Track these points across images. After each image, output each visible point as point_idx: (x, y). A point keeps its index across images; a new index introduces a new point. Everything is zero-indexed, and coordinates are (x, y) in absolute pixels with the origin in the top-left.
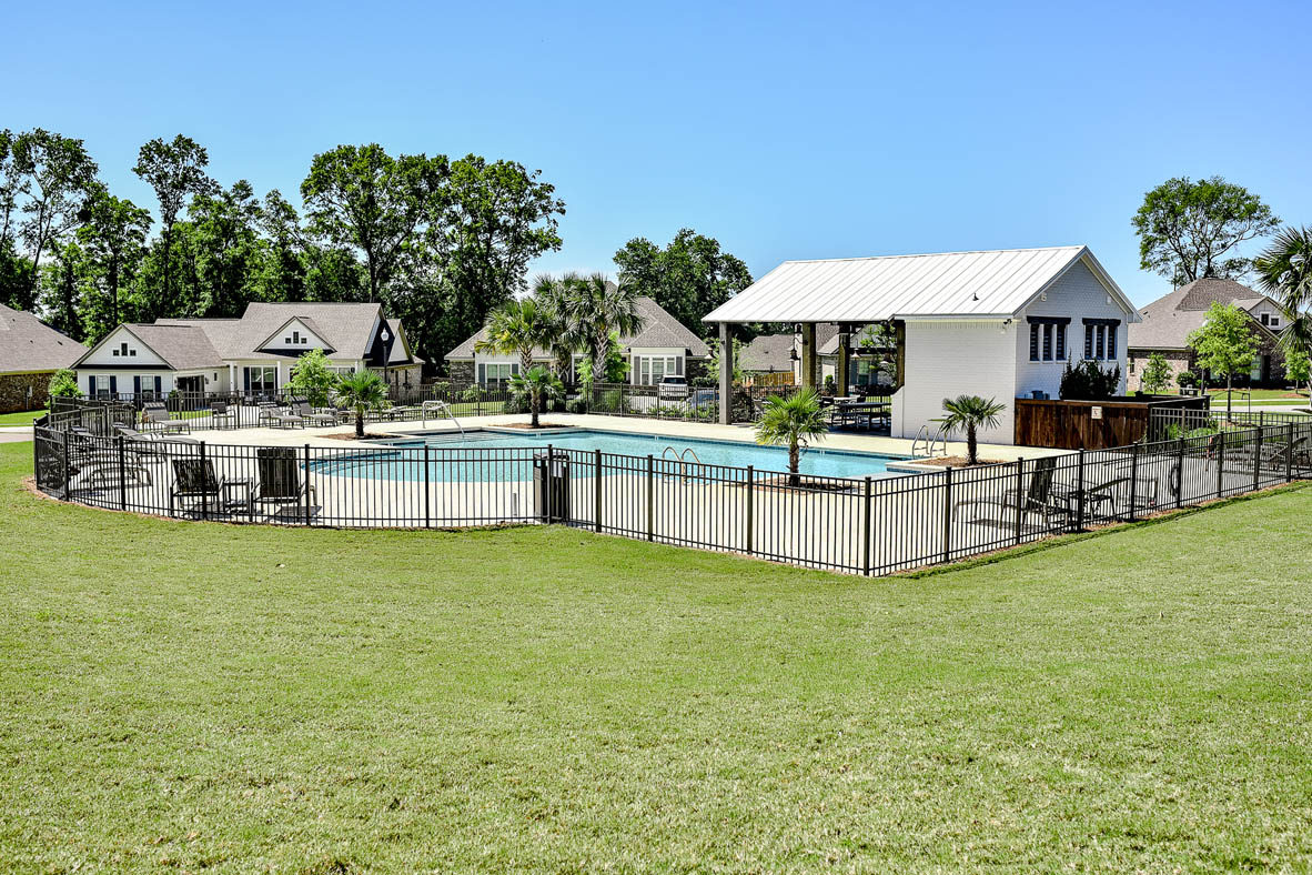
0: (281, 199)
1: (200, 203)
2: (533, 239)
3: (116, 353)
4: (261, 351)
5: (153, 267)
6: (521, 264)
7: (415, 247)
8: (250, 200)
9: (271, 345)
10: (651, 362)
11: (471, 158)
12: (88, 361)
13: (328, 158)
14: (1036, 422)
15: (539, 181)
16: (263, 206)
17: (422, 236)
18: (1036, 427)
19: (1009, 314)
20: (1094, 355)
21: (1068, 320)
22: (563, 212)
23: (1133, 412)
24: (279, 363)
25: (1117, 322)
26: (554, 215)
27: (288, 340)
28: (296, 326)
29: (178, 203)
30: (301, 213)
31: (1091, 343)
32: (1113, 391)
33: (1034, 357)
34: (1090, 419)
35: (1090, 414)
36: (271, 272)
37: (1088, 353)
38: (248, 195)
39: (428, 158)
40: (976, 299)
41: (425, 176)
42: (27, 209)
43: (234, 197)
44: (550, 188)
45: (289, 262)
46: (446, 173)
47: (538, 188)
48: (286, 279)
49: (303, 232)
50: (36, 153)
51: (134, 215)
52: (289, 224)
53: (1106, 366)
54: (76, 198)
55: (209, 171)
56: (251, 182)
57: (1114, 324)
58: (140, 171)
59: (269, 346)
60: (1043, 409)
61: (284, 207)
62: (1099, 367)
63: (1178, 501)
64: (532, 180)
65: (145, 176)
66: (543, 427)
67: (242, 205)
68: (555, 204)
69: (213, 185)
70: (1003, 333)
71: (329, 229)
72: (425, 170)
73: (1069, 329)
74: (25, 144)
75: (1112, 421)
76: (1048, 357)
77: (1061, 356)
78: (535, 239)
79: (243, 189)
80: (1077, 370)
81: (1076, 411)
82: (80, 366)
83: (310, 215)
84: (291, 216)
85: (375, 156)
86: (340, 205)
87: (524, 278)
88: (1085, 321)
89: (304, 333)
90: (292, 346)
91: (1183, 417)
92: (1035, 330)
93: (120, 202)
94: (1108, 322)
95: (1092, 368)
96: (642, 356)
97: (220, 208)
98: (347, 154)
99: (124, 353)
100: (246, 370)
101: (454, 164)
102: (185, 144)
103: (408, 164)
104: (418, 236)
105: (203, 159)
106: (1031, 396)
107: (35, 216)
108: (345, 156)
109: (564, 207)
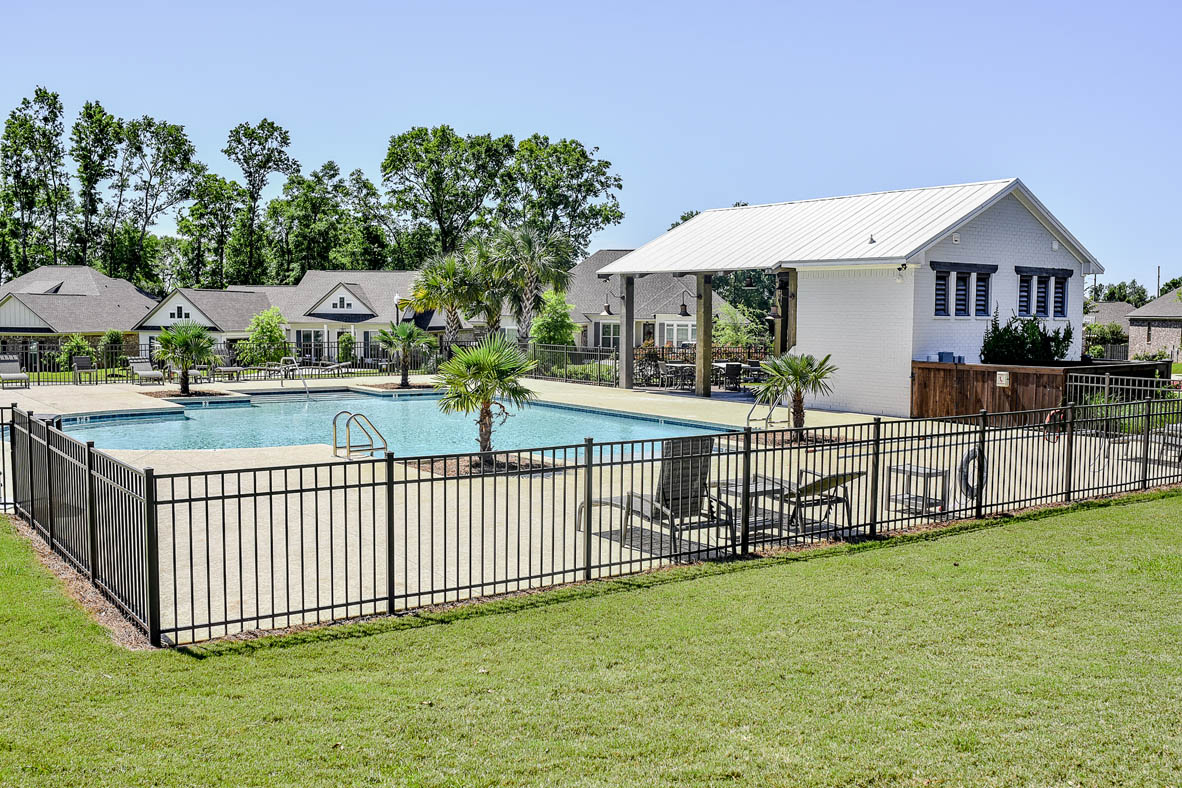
0: (364, 178)
1: (294, 182)
2: (595, 213)
3: (172, 315)
4: (310, 315)
5: (240, 240)
6: (584, 237)
7: (487, 222)
8: (337, 178)
9: (319, 310)
10: (675, 328)
11: (536, 137)
12: (148, 323)
13: (403, 139)
14: (935, 390)
15: (596, 157)
16: (347, 184)
17: (495, 211)
18: (935, 397)
19: (901, 258)
20: (1034, 310)
21: (994, 268)
22: (620, 187)
23: (1045, 378)
24: (325, 326)
25: (1070, 273)
26: (612, 190)
27: (335, 306)
28: (342, 292)
29: (263, 181)
30: (382, 190)
31: (1029, 297)
32: (1063, 355)
33: (941, 309)
34: (994, 388)
35: (995, 381)
36: (355, 246)
37: (1025, 307)
38: (333, 176)
39: (493, 139)
40: (873, 241)
41: (491, 154)
42: (137, 188)
43: (323, 176)
44: (607, 164)
45: (373, 237)
46: (511, 152)
47: (595, 164)
48: (366, 251)
49: (384, 207)
50: (145, 137)
51: (238, 194)
52: (372, 200)
53: (1051, 325)
54: (179, 178)
55: (290, 152)
56: (338, 163)
57: (1063, 277)
58: (229, 152)
59: (318, 311)
60: (942, 373)
61: (366, 185)
62: (1041, 327)
63: (979, 507)
64: (591, 157)
65: (233, 156)
66: (414, 387)
67: (329, 184)
68: (613, 180)
69: (294, 164)
70: (899, 281)
71: (407, 205)
72: (488, 150)
73: (994, 278)
74: (134, 130)
75: (1020, 389)
76: (962, 310)
77: (983, 310)
78: (598, 214)
79: (331, 169)
80: (1007, 329)
81: (980, 377)
82: (141, 328)
83: (389, 193)
84: (372, 193)
85: (445, 137)
86: (418, 184)
87: (586, 250)
88: (1018, 270)
89: (349, 298)
90: (339, 311)
91: (1106, 385)
92: (942, 278)
93: (228, 182)
94: (1054, 272)
95: (1031, 327)
96: (666, 323)
97: (309, 186)
98: (420, 135)
99: (180, 316)
100: (298, 332)
101: (521, 145)
102: (269, 127)
103: (475, 143)
104: (490, 212)
105: (285, 141)
106: (935, 358)
107: (142, 194)
108: (418, 136)
109: (621, 183)
